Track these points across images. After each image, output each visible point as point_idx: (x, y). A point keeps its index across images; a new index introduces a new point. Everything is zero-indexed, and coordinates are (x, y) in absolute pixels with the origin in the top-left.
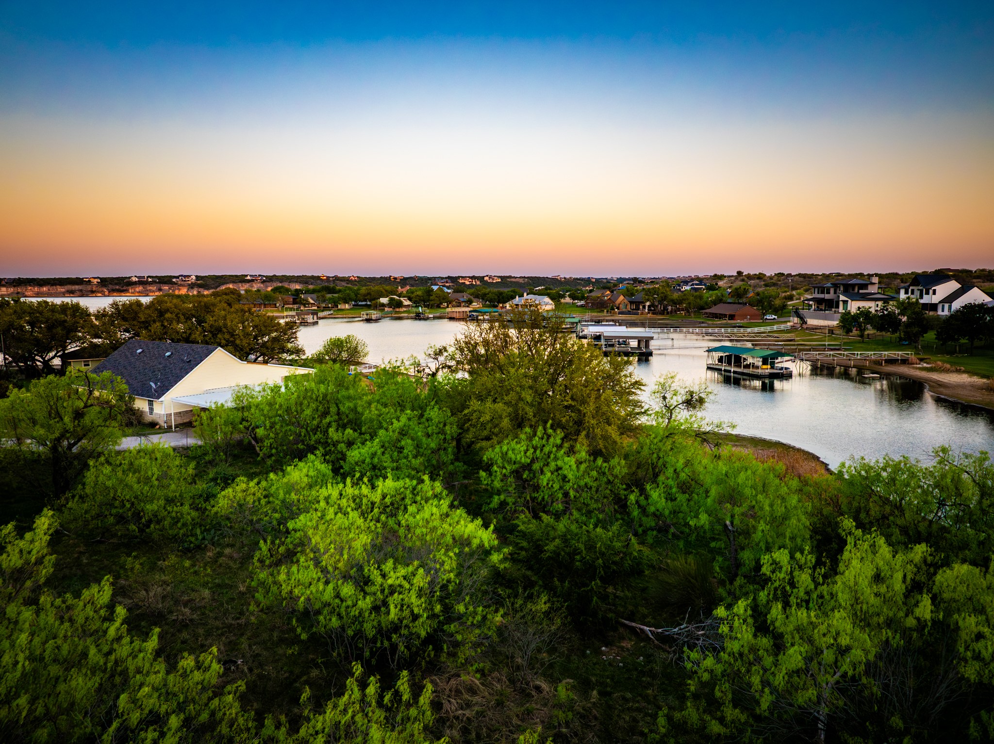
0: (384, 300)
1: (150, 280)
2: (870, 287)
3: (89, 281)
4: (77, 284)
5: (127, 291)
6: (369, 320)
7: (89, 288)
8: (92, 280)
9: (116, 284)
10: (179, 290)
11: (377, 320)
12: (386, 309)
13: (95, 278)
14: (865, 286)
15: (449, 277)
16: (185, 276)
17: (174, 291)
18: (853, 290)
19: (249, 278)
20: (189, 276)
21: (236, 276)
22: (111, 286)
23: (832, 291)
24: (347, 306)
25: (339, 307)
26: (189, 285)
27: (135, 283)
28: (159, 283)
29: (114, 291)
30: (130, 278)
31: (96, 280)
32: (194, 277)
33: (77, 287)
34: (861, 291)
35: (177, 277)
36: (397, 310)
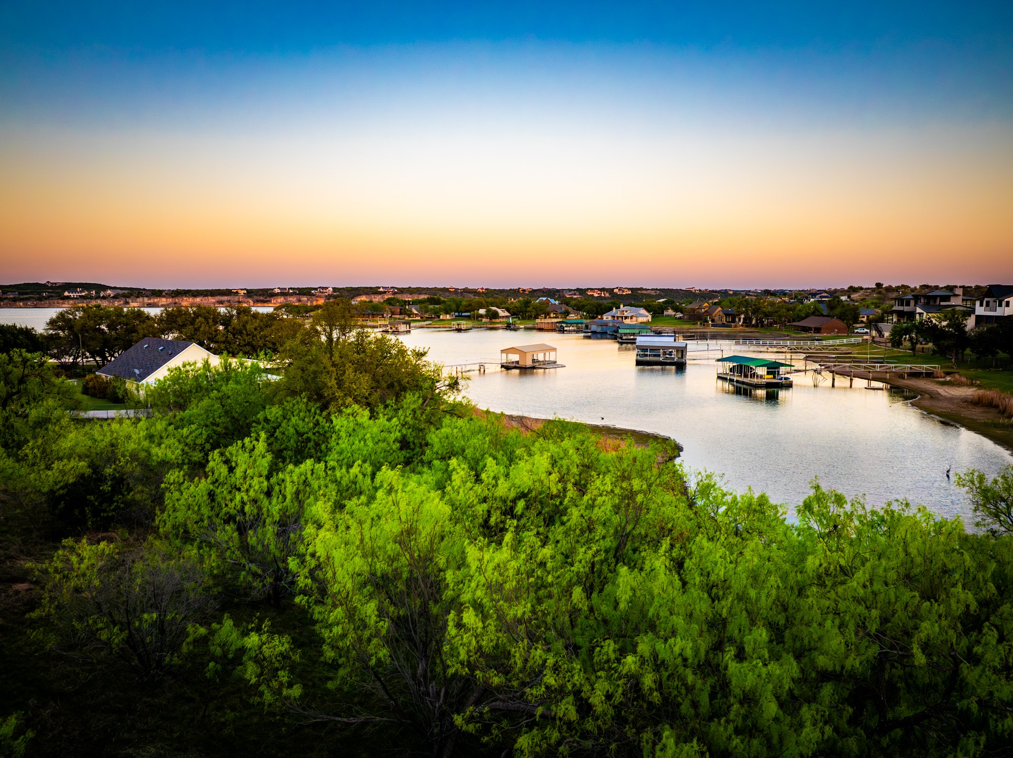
0: (482, 311)
1: (291, 291)
2: (952, 298)
3: (237, 292)
4: (226, 295)
5: (270, 301)
6: (459, 330)
7: (236, 298)
8: (240, 291)
9: (260, 295)
10: (317, 301)
11: (466, 330)
12: (484, 320)
13: (242, 289)
14: (946, 298)
15: (578, 290)
16: (323, 288)
17: (312, 302)
18: (935, 302)
19: (381, 290)
20: (327, 288)
21: (371, 288)
22: (256, 297)
23: (912, 303)
24: (448, 317)
25: (441, 317)
26: (326, 296)
27: (277, 295)
28: (299, 294)
29: (258, 301)
30: (273, 289)
31: (243, 292)
32: (331, 289)
33: (225, 298)
34: (942, 303)
35: (316, 289)
36: (494, 320)
